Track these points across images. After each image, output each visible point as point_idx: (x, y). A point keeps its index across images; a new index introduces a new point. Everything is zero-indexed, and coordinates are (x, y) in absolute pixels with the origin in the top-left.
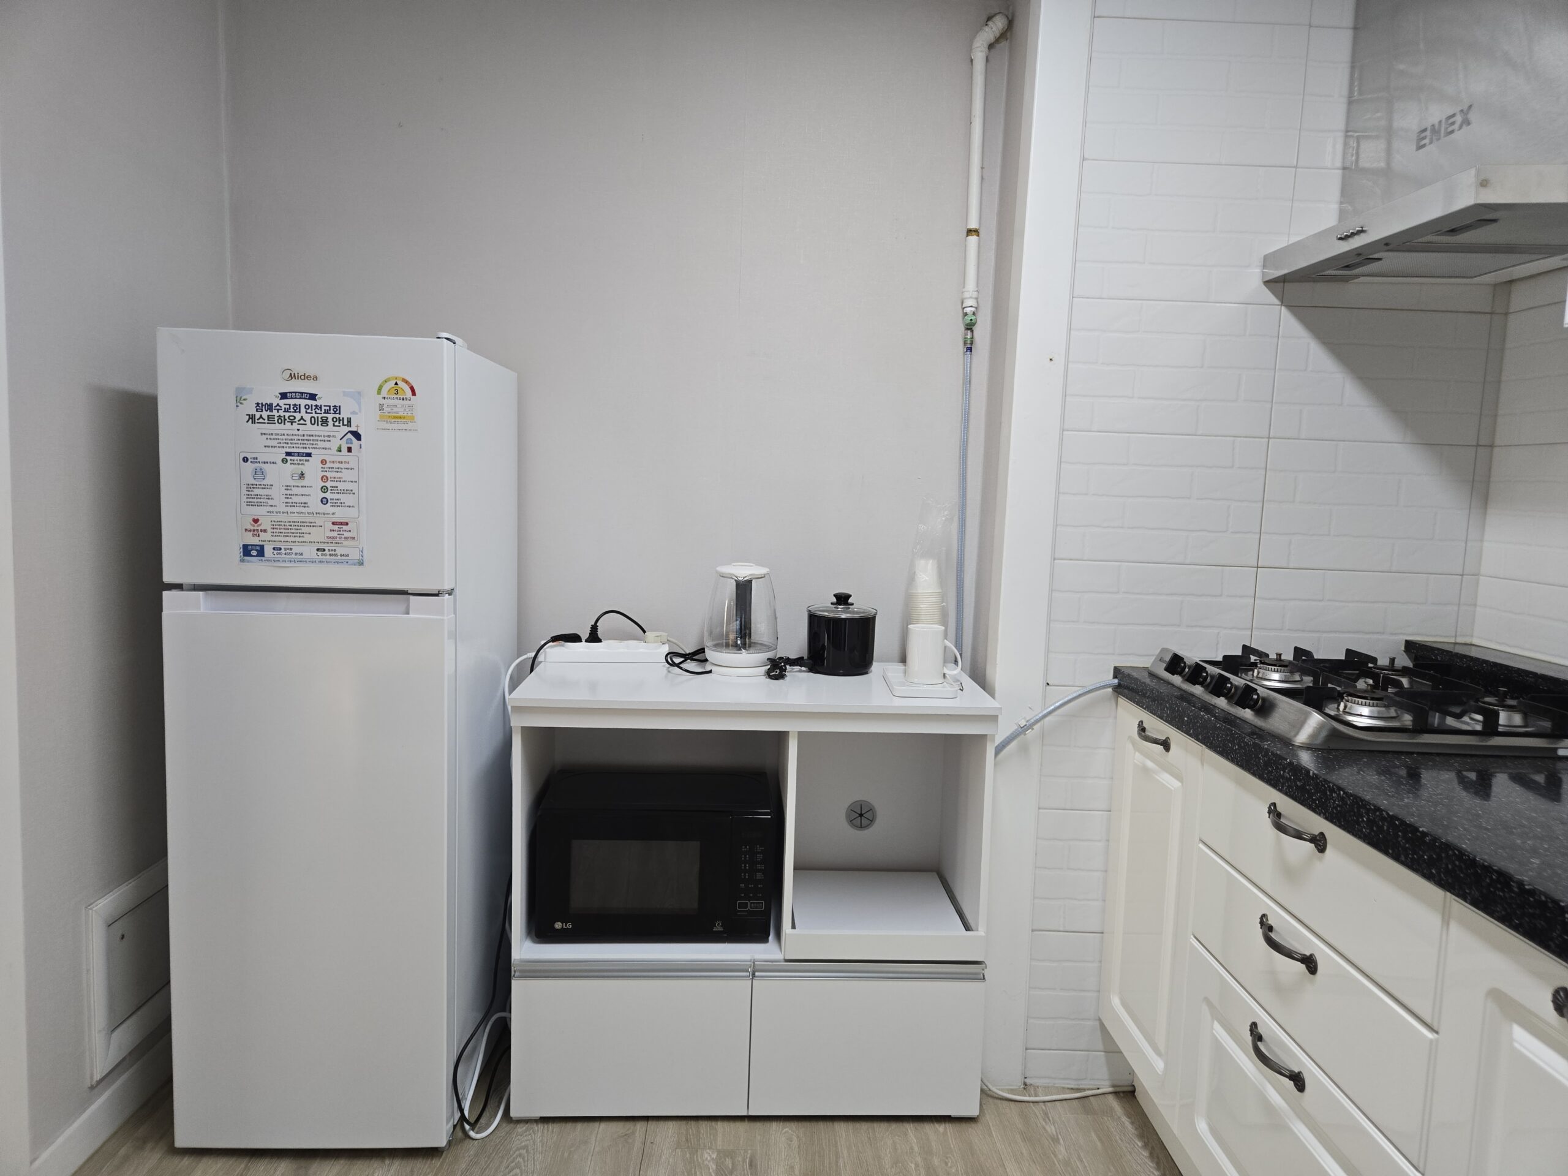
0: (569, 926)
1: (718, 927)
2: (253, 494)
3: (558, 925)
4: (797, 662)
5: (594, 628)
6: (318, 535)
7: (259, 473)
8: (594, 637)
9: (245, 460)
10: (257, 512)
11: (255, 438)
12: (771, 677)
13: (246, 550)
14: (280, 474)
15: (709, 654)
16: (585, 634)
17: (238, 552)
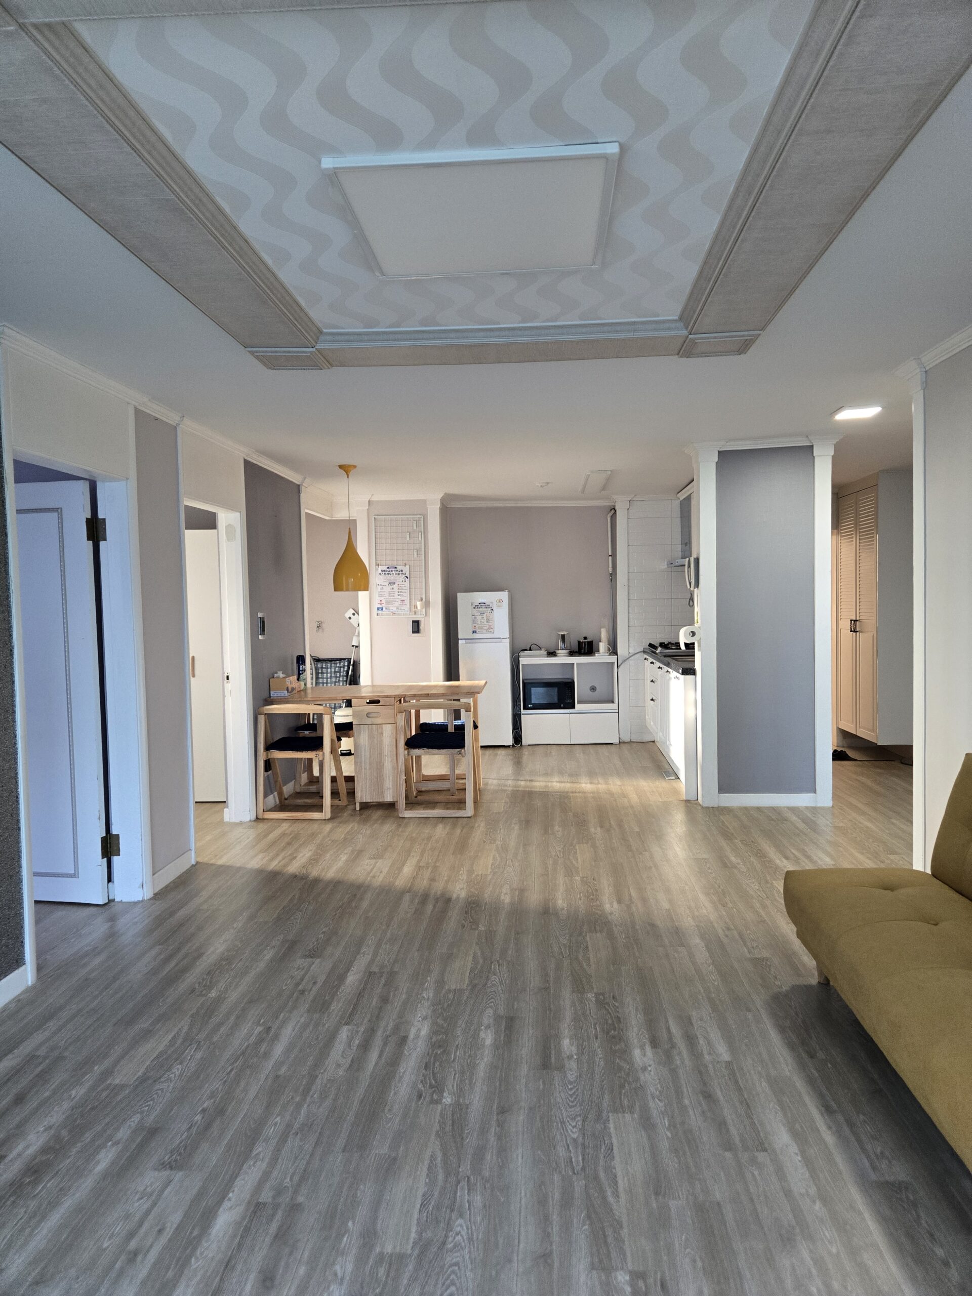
0: (532, 706)
1: (561, 706)
2: (474, 621)
3: (529, 706)
4: (576, 651)
5: (530, 648)
6: (486, 628)
7: (475, 618)
8: (530, 650)
9: (473, 615)
10: (475, 625)
11: (475, 611)
12: (571, 654)
13: (473, 632)
14: (479, 618)
15: (557, 652)
16: (528, 649)
17: (472, 632)
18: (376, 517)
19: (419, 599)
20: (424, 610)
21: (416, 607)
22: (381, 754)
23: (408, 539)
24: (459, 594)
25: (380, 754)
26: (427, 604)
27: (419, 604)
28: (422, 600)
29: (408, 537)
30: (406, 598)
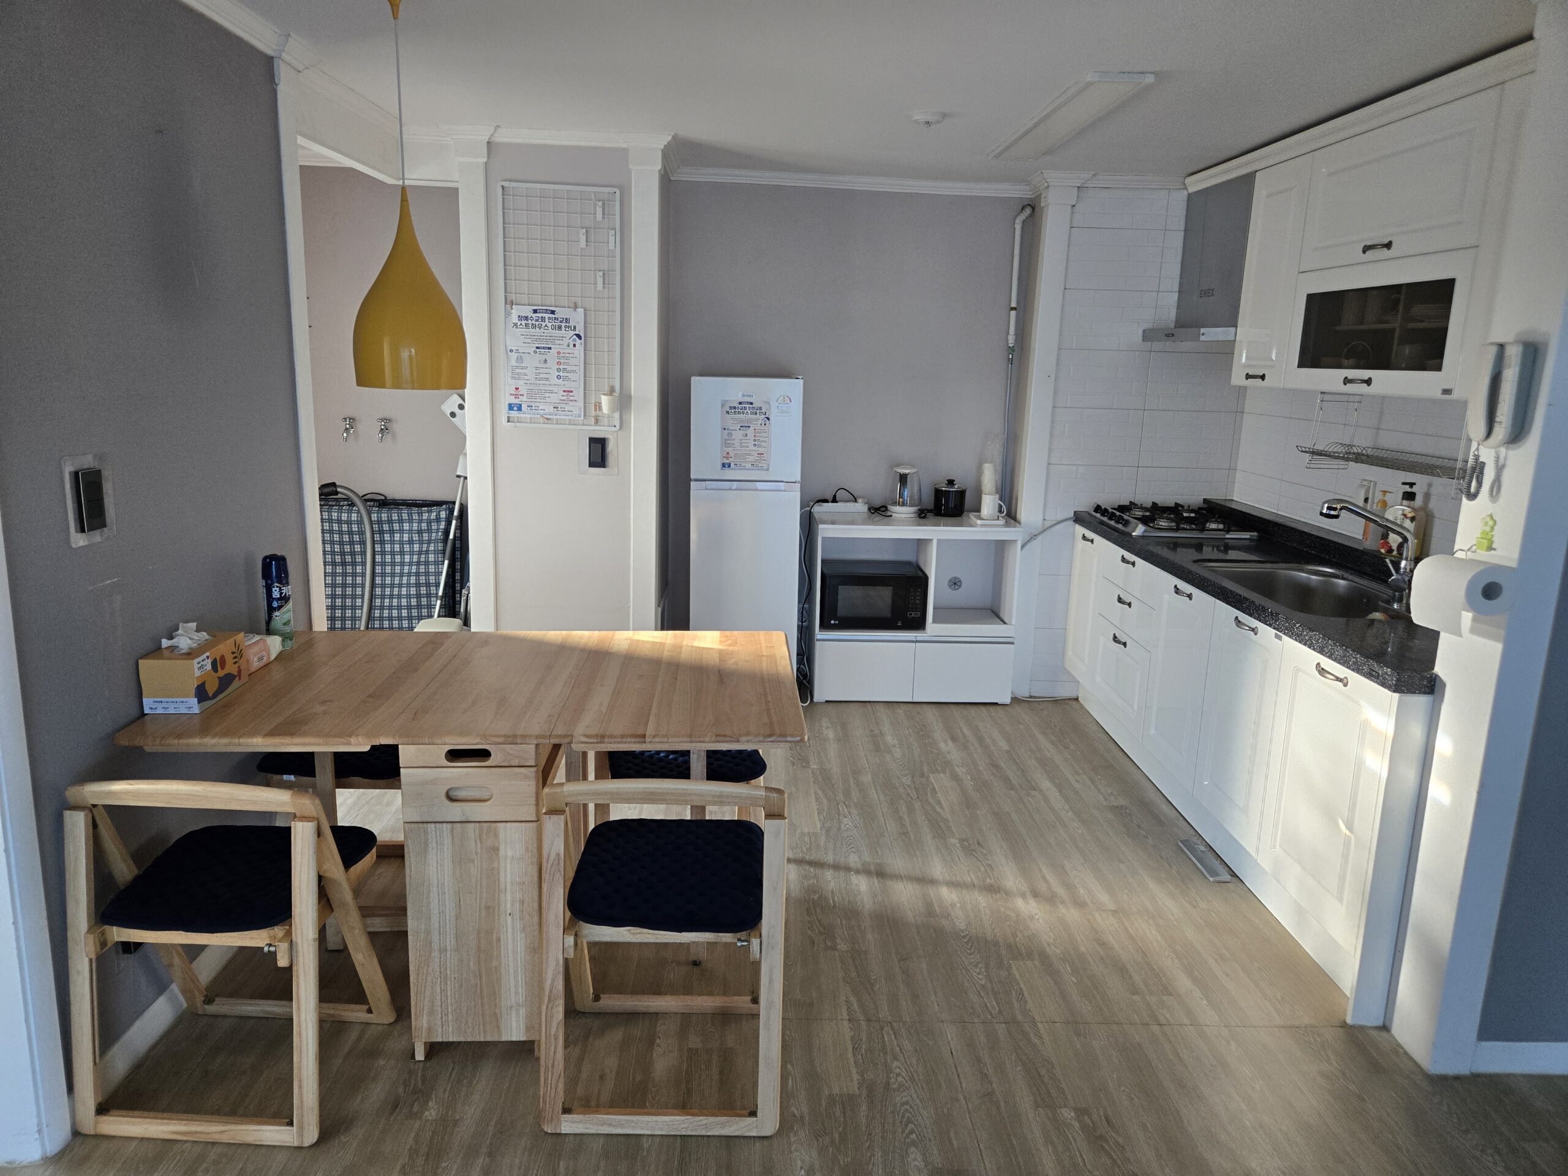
0: (837, 622)
1: (899, 624)
2: (727, 442)
3: (832, 622)
4: (930, 511)
5: (835, 496)
6: (751, 459)
7: (730, 434)
8: (834, 500)
9: (724, 429)
10: (728, 449)
11: (732, 421)
12: (920, 518)
13: (724, 465)
14: (738, 435)
15: (891, 508)
16: (830, 498)
17: (719, 466)
18: (506, 184)
19: (607, 389)
20: (617, 415)
21: (598, 406)
22: (491, 910)
23: (583, 243)
24: (695, 381)
25: (488, 908)
26: (623, 402)
27: (605, 400)
28: (612, 391)
29: (583, 238)
30: (576, 383)
